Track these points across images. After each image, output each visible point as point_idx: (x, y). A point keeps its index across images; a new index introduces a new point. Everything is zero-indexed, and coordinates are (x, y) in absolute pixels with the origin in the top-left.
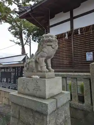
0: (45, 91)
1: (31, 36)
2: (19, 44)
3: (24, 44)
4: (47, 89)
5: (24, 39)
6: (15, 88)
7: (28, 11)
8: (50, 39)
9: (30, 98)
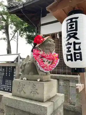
0: (43, 94)
1: (18, 31)
2: (4, 39)
3: (10, 40)
4: (45, 93)
5: (11, 34)
6: (4, 89)
7: (19, 8)
8: (48, 43)
9: (28, 101)
